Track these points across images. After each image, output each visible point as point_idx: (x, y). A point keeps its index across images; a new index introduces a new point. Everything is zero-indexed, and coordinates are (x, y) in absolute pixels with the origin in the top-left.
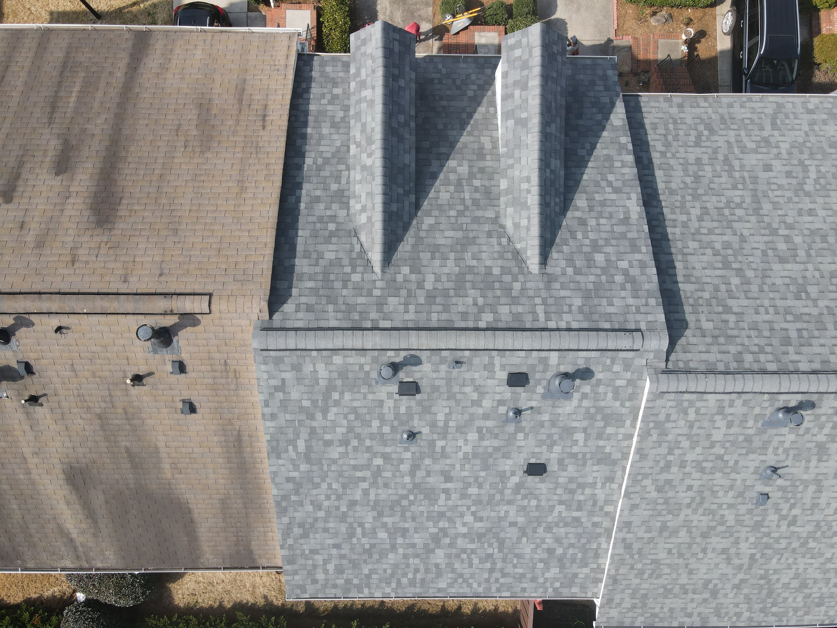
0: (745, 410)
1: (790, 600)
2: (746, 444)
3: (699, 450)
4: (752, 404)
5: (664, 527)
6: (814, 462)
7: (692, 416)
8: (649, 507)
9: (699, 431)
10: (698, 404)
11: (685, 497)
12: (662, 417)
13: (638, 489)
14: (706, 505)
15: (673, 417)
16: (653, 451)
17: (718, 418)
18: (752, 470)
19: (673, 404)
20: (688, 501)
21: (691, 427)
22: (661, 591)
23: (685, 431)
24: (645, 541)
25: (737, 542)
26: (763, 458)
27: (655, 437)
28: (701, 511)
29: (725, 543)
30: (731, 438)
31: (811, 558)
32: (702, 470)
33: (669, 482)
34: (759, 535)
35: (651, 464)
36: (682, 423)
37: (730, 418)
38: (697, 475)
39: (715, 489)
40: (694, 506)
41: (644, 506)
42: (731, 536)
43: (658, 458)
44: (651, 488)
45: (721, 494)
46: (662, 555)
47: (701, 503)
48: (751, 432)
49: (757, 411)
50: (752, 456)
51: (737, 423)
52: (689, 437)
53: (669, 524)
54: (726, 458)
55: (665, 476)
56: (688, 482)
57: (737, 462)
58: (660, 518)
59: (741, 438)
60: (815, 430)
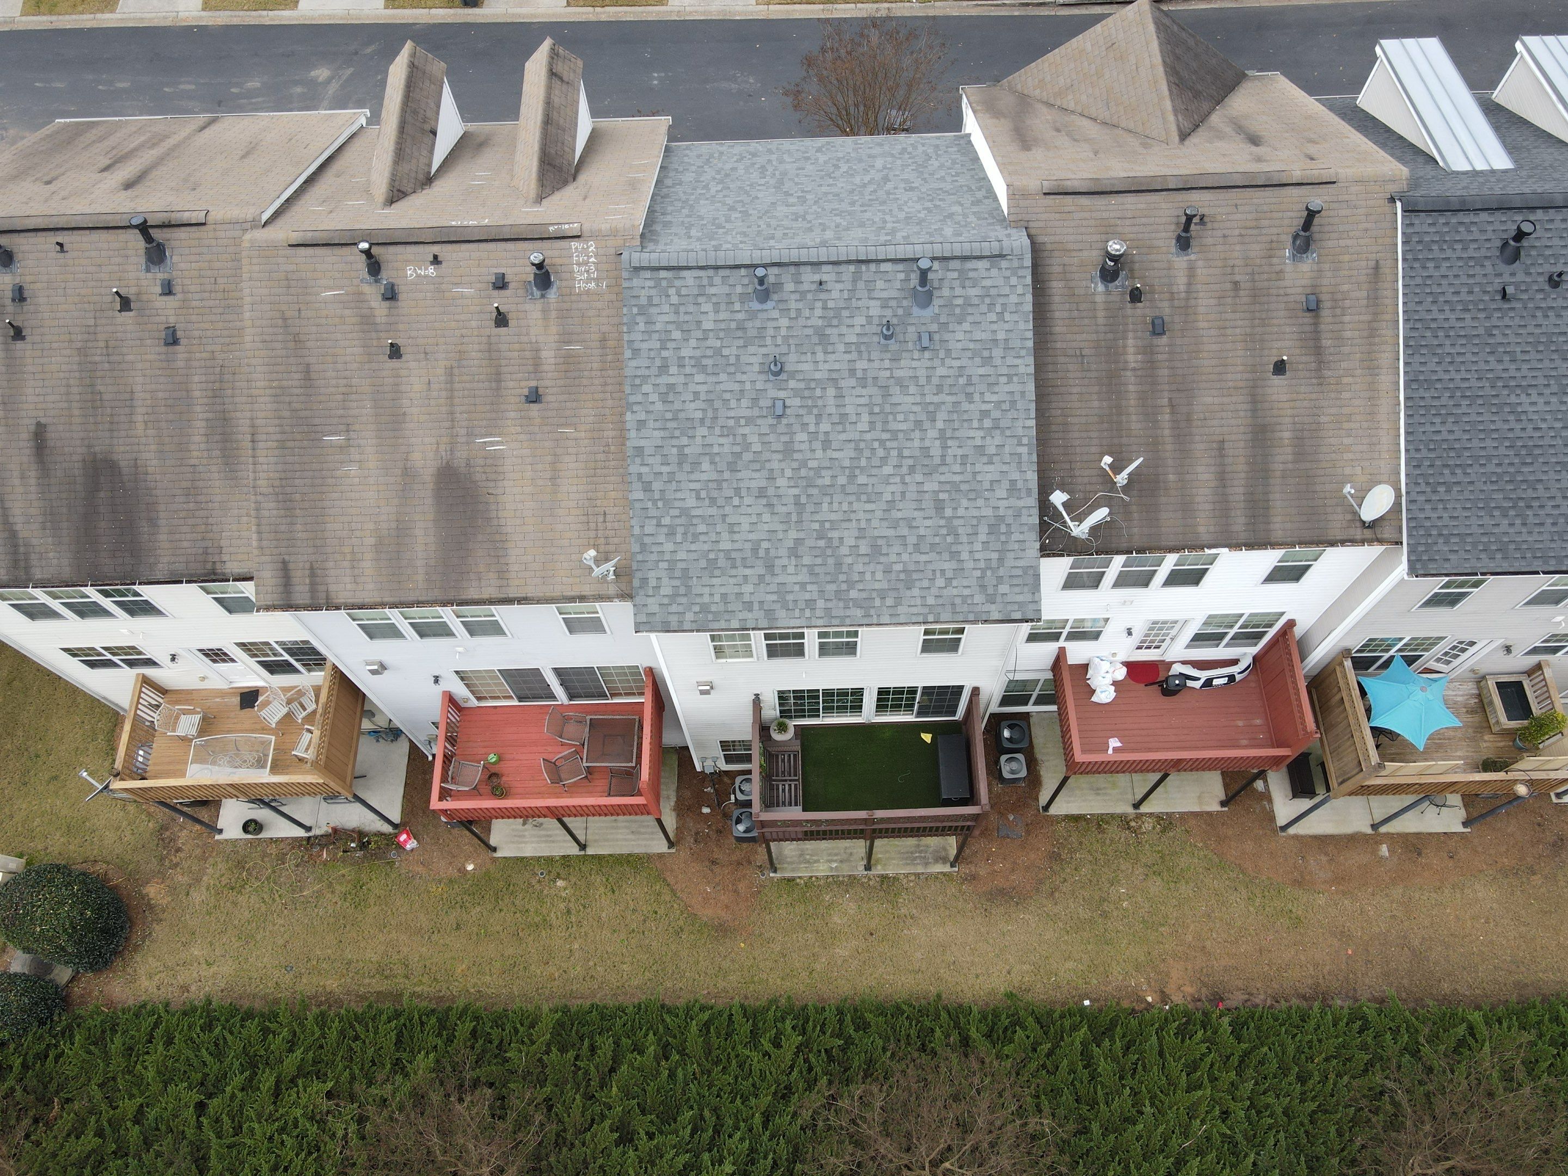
0: (726, 289)
1: (868, 576)
2: (740, 334)
3: (693, 343)
4: (731, 281)
5: (682, 458)
6: (820, 356)
7: (675, 299)
8: (658, 425)
9: (687, 318)
10: (678, 283)
11: (694, 410)
12: (643, 301)
13: (639, 398)
14: (721, 422)
15: (656, 300)
16: (645, 346)
17: (701, 300)
18: (756, 368)
19: (651, 283)
20: (699, 415)
21: (677, 313)
22: (703, 563)
23: (672, 318)
24: (665, 478)
25: (771, 478)
26: (764, 350)
27: (642, 326)
28: (717, 431)
29: (758, 481)
30: (723, 326)
31: (869, 502)
32: (703, 369)
33: (671, 387)
34: (795, 465)
35: (646, 363)
36: (666, 308)
37: (714, 300)
38: (699, 378)
39: (727, 396)
40: (708, 422)
41: (651, 424)
42: (763, 468)
43: (652, 354)
44: (654, 397)
45: (733, 404)
46: (691, 502)
47: (715, 418)
48: (740, 316)
49: (739, 289)
50: (752, 349)
51: (723, 307)
52: (679, 325)
53: (687, 451)
54: (725, 352)
55: (664, 380)
56: (692, 388)
57: (738, 357)
58: (675, 442)
59: (733, 325)
60: (807, 313)
